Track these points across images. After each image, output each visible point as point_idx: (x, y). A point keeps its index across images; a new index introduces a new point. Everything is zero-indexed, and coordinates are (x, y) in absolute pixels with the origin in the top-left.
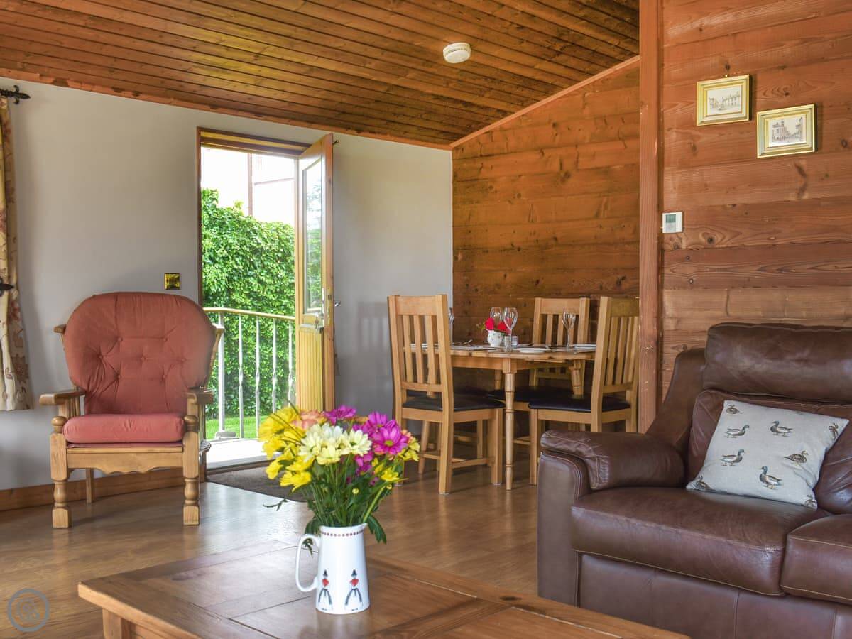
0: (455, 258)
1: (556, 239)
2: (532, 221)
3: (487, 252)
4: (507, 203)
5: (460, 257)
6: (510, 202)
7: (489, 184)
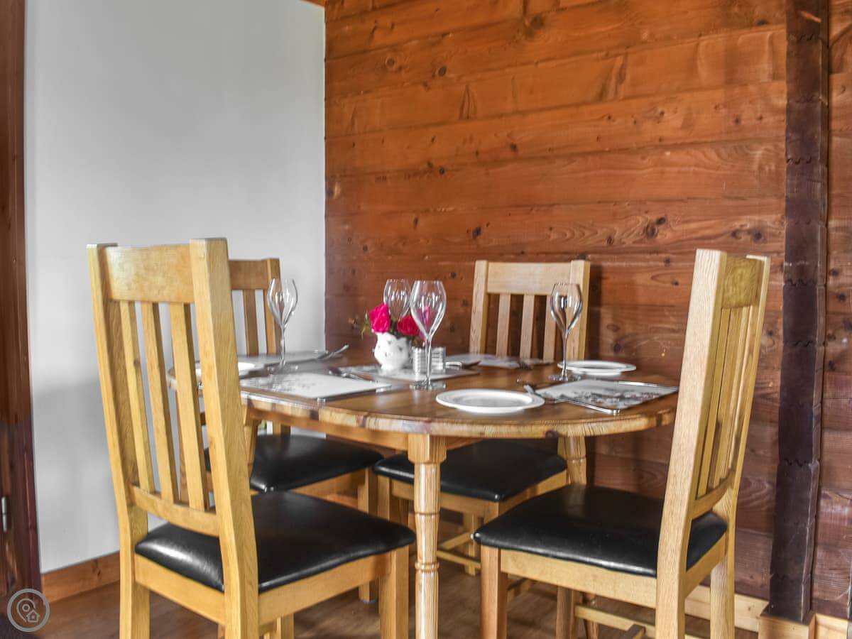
0: (329, 192)
1: (514, 147)
2: (468, 118)
3: (385, 178)
4: (421, 87)
5: (337, 190)
6: (425, 85)
7: (389, 57)
